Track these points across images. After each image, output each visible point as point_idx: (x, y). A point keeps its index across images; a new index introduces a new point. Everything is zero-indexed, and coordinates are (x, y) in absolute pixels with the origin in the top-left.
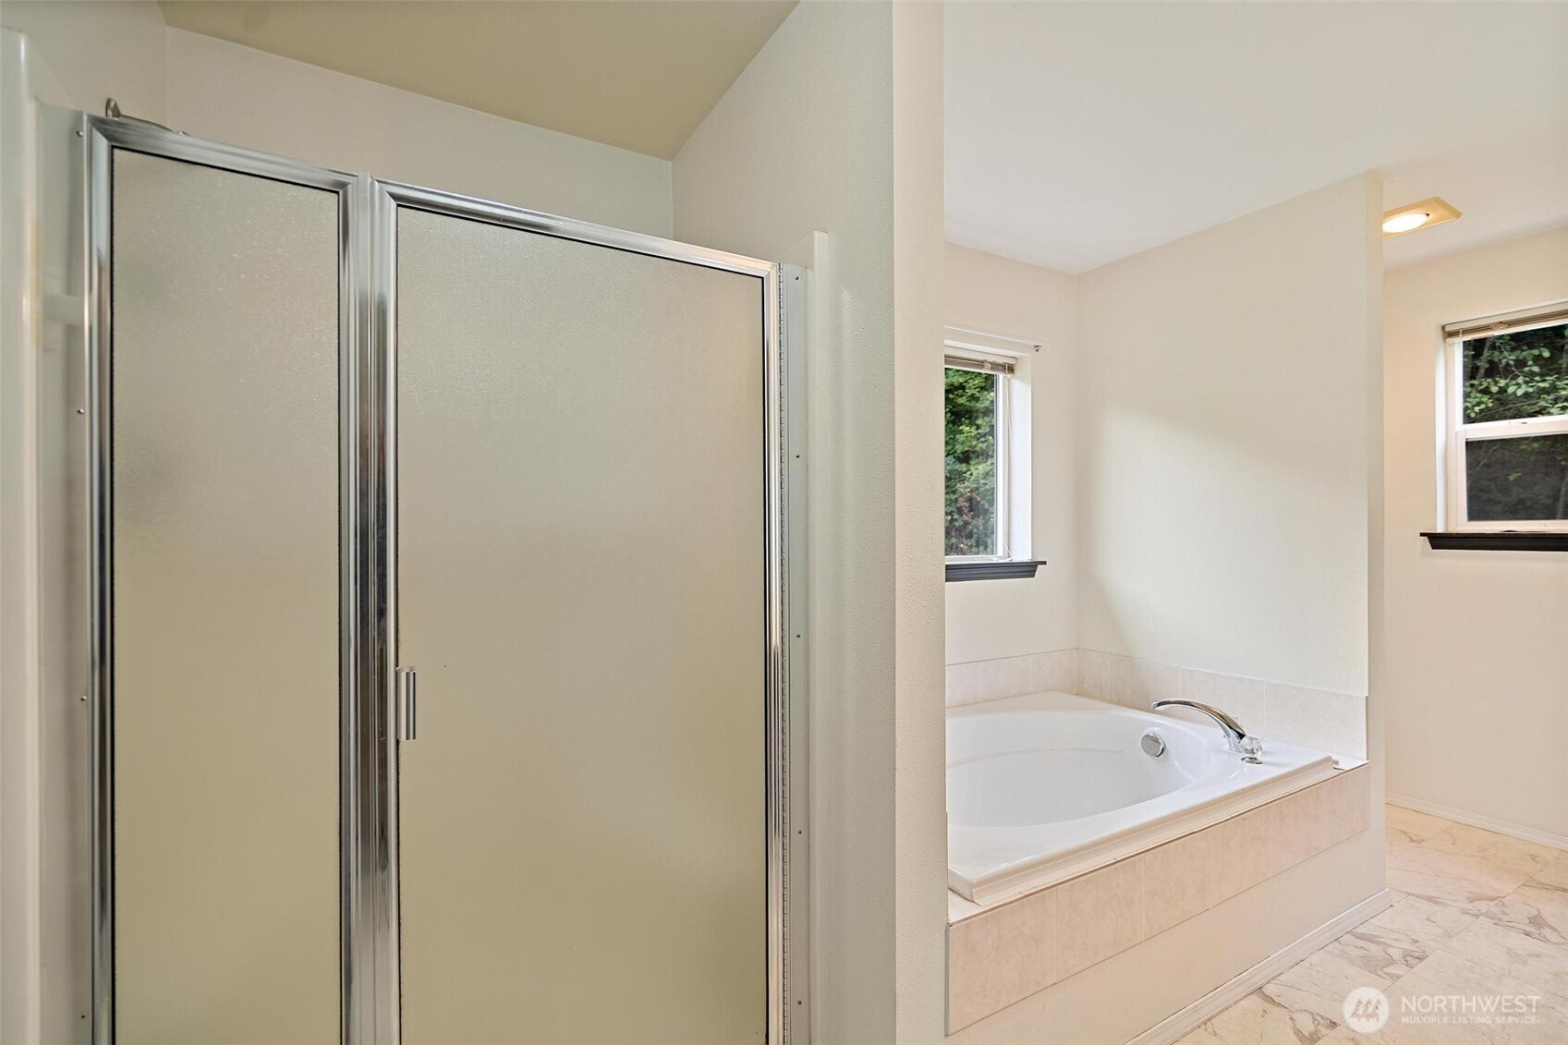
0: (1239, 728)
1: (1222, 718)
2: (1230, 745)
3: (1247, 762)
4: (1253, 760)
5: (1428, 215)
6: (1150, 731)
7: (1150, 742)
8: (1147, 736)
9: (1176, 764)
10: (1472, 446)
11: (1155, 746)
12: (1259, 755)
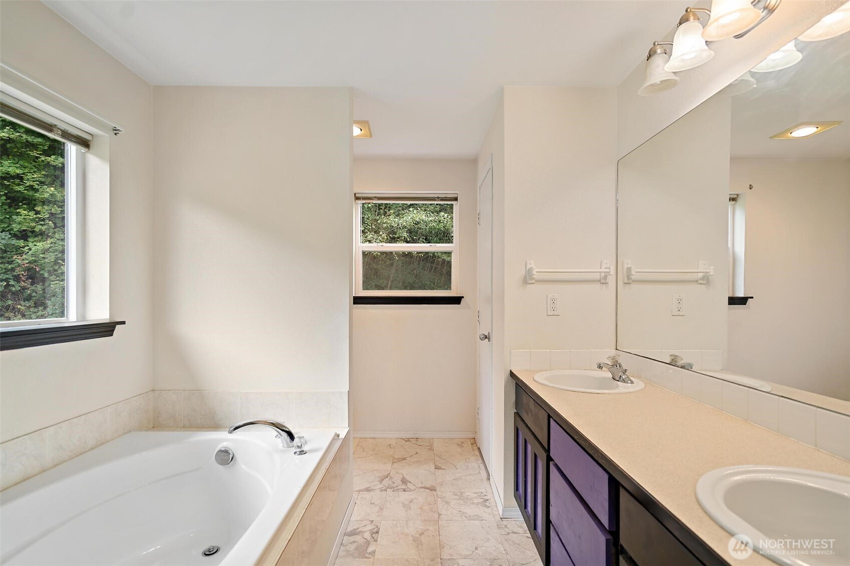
0: (286, 427)
1: (273, 424)
2: (283, 443)
3: (298, 455)
4: (302, 453)
5: (361, 130)
6: (221, 446)
7: (223, 454)
8: (220, 451)
9: (243, 467)
10: (365, 254)
11: (226, 457)
12: (305, 448)
